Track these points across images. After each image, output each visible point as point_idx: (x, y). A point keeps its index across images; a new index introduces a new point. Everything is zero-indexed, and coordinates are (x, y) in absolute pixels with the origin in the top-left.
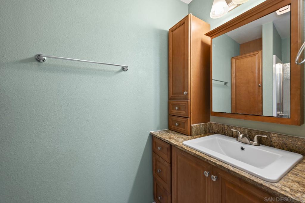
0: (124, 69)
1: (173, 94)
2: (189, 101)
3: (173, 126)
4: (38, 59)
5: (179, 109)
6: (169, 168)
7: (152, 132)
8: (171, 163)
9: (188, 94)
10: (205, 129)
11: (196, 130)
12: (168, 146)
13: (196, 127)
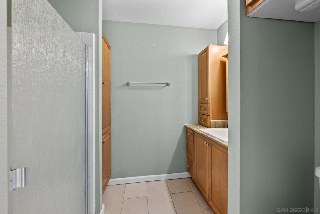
0: (168, 85)
1: (201, 99)
2: (209, 104)
3: (201, 122)
4: (128, 84)
5: (204, 110)
6: (193, 146)
7: (186, 125)
8: (194, 143)
9: (208, 100)
10: (224, 124)
11: (214, 124)
12: (192, 132)
13: (215, 122)
